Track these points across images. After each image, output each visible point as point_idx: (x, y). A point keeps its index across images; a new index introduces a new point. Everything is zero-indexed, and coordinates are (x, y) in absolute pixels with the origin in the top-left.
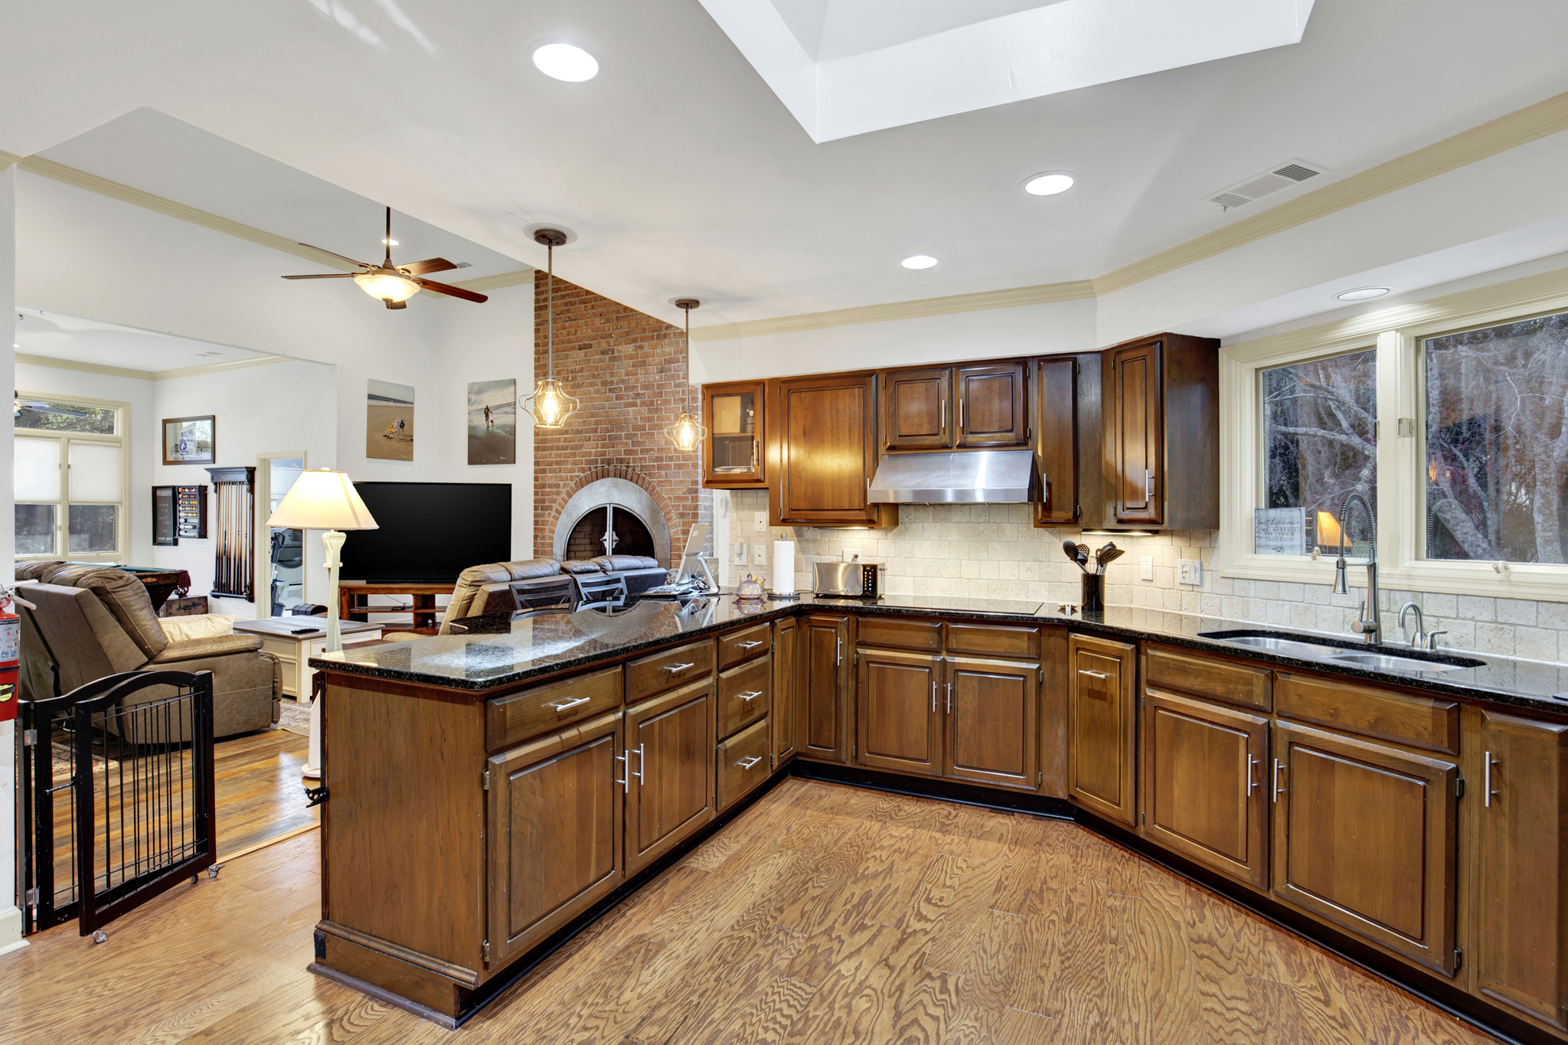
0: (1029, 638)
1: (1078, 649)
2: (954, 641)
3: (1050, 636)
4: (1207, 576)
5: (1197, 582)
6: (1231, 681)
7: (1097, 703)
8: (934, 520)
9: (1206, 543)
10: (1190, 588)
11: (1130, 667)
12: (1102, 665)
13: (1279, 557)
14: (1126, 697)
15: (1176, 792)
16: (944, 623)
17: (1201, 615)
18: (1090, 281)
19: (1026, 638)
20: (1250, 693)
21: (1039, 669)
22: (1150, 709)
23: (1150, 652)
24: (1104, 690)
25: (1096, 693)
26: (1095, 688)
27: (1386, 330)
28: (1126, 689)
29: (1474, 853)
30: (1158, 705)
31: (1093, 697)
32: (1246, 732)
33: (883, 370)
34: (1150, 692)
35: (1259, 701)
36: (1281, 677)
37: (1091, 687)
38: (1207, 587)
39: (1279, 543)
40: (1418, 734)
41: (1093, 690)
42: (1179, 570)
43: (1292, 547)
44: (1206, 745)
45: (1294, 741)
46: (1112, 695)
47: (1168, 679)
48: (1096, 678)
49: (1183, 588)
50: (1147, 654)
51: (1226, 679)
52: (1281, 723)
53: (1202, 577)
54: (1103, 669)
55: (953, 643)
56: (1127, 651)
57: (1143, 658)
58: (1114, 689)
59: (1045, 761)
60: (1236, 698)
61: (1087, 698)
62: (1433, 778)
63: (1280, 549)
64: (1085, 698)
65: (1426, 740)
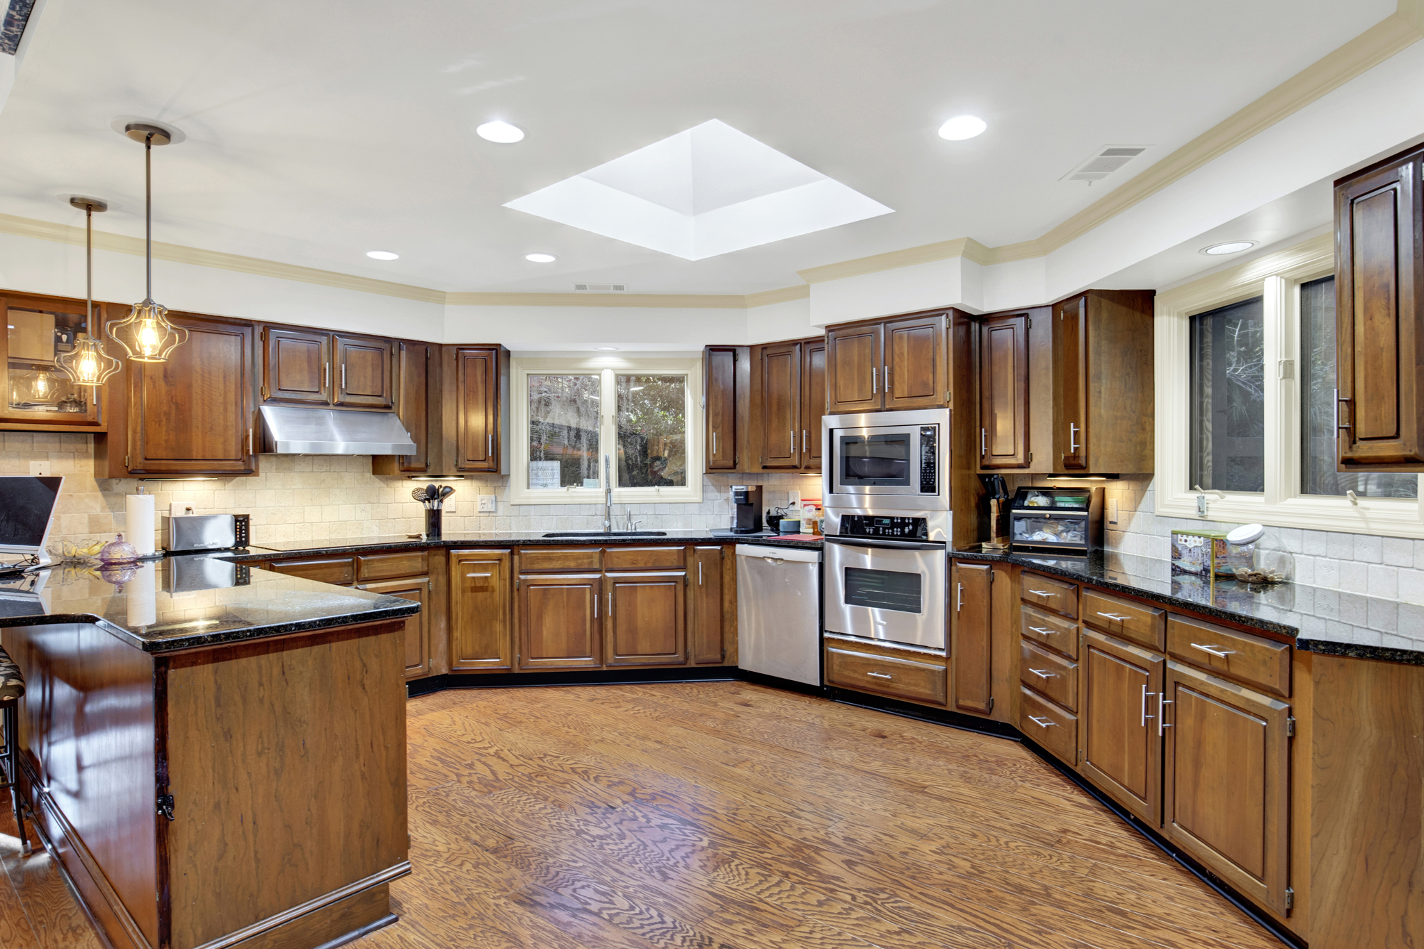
0: (422, 560)
1: (460, 561)
2: (366, 570)
3: (435, 555)
4: (501, 507)
5: (493, 510)
6: (579, 559)
7: (480, 595)
8: (278, 470)
9: (500, 484)
10: (487, 514)
11: (506, 564)
12: (484, 568)
13: (545, 490)
14: (505, 585)
15: (545, 633)
16: (355, 558)
17: (496, 531)
18: (445, 293)
19: (420, 560)
20: (591, 563)
21: (429, 582)
22: (523, 588)
23: (522, 551)
24: (486, 585)
25: (480, 588)
26: (478, 585)
27: (607, 368)
28: (505, 580)
29: (692, 607)
30: (529, 584)
31: (476, 591)
32: (589, 584)
33: (259, 322)
34: (522, 577)
35: (596, 566)
36: (608, 550)
37: (473, 585)
38: (500, 512)
39: (545, 482)
40: (672, 563)
41: (475, 587)
42: (479, 503)
43: (552, 484)
44: (565, 599)
45: (616, 581)
46: (493, 587)
47: (537, 566)
48: (478, 577)
49: (482, 514)
50: (519, 554)
51: (577, 558)
52: (609, 575)
53: (496, 506)
54: (486, 570)
55: (365, 572)
56: (505, 555)
57: (516, 558)
58: (495, 582)
59: (433, 650)
60: (583, 567)
61: (470, 593)
62: (678, 580)
63: (545, 485)
64: (469, 594)
65: (675, 564)
